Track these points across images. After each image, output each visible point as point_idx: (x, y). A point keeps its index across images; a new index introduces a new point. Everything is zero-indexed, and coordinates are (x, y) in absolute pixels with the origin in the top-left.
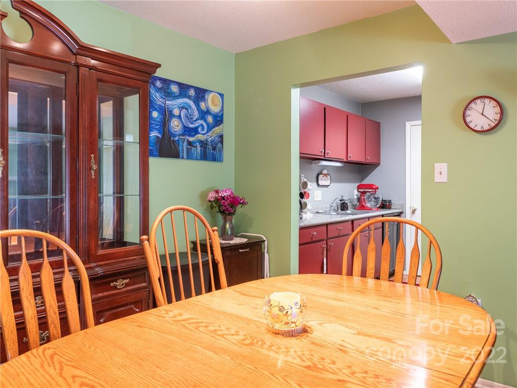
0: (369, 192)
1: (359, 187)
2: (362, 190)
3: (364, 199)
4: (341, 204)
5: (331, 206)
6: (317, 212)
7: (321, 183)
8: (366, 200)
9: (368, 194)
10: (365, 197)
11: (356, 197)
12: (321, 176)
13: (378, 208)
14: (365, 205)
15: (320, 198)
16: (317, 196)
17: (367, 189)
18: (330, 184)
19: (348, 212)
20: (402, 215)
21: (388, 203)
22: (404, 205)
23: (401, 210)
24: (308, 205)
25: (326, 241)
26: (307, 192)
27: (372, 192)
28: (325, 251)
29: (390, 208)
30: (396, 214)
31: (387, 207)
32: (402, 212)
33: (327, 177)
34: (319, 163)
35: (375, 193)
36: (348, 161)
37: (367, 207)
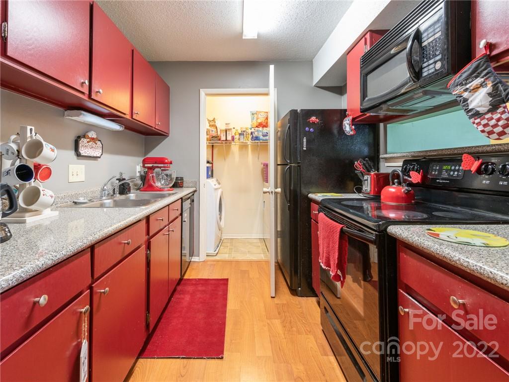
0: (160, 167)
1: (144, 162)
2: (151, 165)
3: (153, 176)
4: (120, 186)
5: (103, 190)
6: (75, 203)
7: (83, 151)
8: (155, 178)
9: (157, 170)
10: (154, 175)
11: (138, 174)
12: (83, 142)
13: (171, 188)
14: (154, 184)
15: (82, 177)
16: (75, 174)
17: (156, 163)
18: (102, 154)
19: (132, 196)
20: (196, 194)
21: (180, 181)
22: (198, 182)
23: (194, 189)
24: (44, 195)
25: (89, 290)
26: (43, 165)
27: (164, 167)
28: (85, 322)
29: (182, 187)
30: (191, 194)
31: (178, 185)
32: (195, 191)
33: (96, 144)
34: (78, 116)
35: (167, 169)
36: (133, 120)
37: (157, 187)
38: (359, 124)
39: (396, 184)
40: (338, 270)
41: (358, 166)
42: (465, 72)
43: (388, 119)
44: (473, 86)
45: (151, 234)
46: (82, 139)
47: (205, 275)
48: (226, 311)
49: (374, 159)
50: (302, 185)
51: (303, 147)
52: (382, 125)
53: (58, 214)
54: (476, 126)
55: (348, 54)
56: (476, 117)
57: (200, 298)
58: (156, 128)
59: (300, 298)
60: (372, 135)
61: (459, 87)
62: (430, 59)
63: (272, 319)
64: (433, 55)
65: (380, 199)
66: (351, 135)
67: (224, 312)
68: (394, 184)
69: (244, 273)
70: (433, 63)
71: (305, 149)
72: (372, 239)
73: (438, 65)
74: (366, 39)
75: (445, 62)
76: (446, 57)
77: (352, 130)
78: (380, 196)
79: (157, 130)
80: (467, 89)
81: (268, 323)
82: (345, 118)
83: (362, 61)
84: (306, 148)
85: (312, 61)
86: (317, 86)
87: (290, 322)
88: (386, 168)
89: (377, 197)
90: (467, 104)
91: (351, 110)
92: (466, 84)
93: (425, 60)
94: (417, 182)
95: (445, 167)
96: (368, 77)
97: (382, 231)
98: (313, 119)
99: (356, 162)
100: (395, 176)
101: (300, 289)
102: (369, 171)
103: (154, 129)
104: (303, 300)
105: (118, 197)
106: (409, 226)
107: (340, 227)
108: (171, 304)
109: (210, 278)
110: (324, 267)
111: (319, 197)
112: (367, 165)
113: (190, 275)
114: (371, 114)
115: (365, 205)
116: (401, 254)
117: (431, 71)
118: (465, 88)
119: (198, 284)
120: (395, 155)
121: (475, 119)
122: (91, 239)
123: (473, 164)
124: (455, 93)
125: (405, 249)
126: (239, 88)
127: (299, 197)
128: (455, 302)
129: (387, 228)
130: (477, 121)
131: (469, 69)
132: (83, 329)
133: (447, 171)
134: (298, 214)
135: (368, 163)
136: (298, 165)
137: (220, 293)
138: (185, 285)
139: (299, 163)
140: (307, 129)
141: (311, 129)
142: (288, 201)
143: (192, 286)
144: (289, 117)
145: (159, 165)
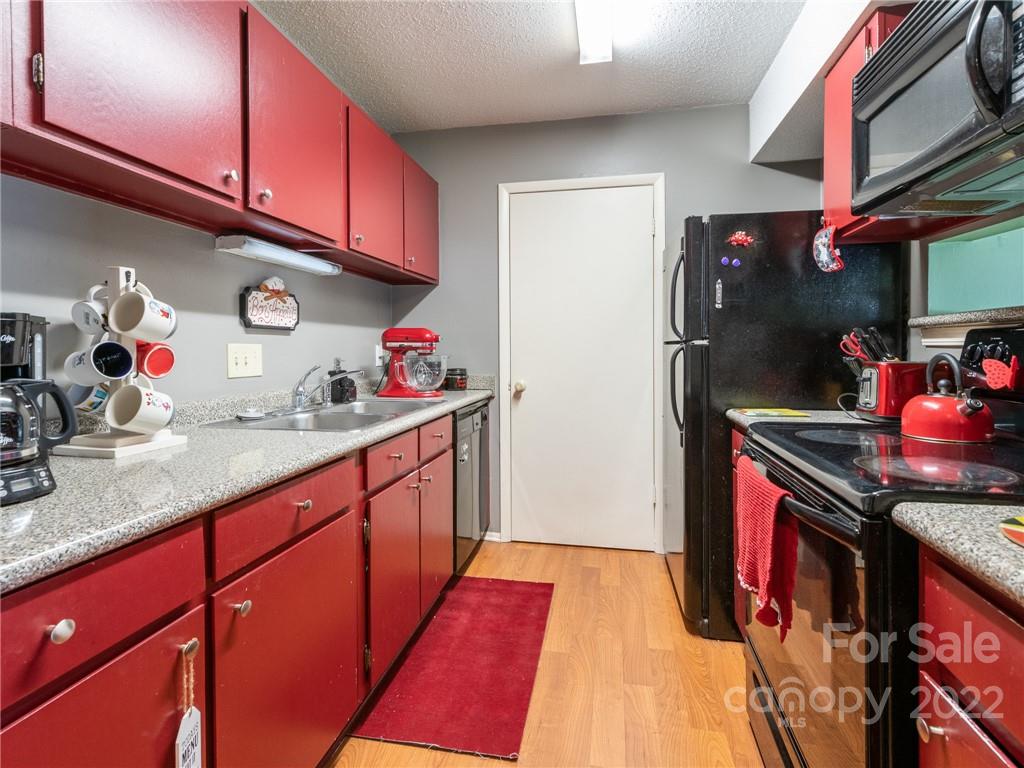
0: (415, 349)
1: (386, 338)
2: (398, 344)
3: (401, 367)
4: (334, 383)
5: (297, 393)
6: (240, 419)
7: (255, 317)
8: (406, 370)
9: (409, 354)
10: (404, 363)
11: (379, 363)
12: (254, 298)
13: (437, 390)
14: (403, 383)
15: (256, 368)
16: (241, 362)
17: (407, 340)
18: (297, 323)
19: (358, 406)
20: (492, 404)
21: (459, 377)
22: (496, 379)
23: (489, 393)
24: (149, 404)
25: (203, 605)
26: (156, 345)
27: (423, 348)
28: (188, 673)
29: (463, 388)
30: (480, 404)
31: (456, 386)
32: (490, 398)
33: (285, 302)
34: (240, 247)
35: (429, 351)
36: (351, 252)
37: (410, 388)
38: (856, 245)
39: (943, 391)
40: (773, 600)
41: (850, 345)
43: (933, 229)
45: (371, 488)
46: (254, 293)
47: (507, 572)
48: (538, 655)
49: (894, 329)
50: (713, 391)
51: (715, 303)
52: (915, 245)
53: (186, 442)
55: (826, 77)
57: (491, 621)
58: (407, 268)
59: (708, 641)
60: (890, 271)
63: (636, 684)
65: (900, 427)
66: (834, 272)
67: (535, 657)
68: (937, 390)
69: (590, 573)
71: (719, 306)
72: (852, 534)
74: (869, 31)
77: (833, 260)
78: (900, 419)
79: (409, 273)
81: (625, 693)
82: (818, 231)
83: (856, 85)
84: (722, 303)
85: (748, 106)
86: (759, 162)
88: (922, 351)
89: (891, 423)
91: (833, 212)
94: (999, 386)
96: (872, 123)
97: (879, 516)
98: (740, 235)
99: (845, 337)
100: (941, 369)
101: (706, 621)
102: (878, 359)
103: (404, 271)
104: (714, 647)
105: (331, 408)
106: (954, 506)
107: (779, 496)
108: (430, 628)
110: (744, 585)
111: (746, 416)
112: (873, 344)
113: (477, 569)
114: (881, 218)
115: (865, 441)
116: (926, 578)
119: (489, 591)
120: (947, 318)
122: (201, 499)
125: (940, 569)
126: (581, 176)
127: (705, 416)
129: (894, 506)
132: (185, 686)
134: (704, 455)
135: (875, 338)
136: (705, 342)
137: (533, 614)
138: (465, 590)
139: (706, 338)
140: (725, 260)
141: (734, 261)
142: (681, 427)
143: (478, 594)
144: (683, 235)
145: (414, 344)
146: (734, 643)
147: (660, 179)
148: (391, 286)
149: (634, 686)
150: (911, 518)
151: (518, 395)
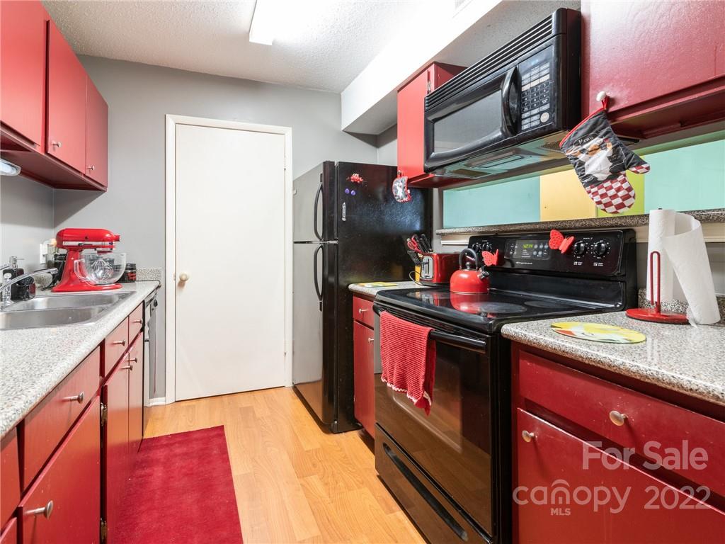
0: (95, 247)
1: (61, 236)
2: (76, 243)
3: (79, 264)
4: (14, 285)
8: (85, 267)
9: (86, 252)
10: (83, 260)
11: (41, 260)
13: (117, 283)
14: (82, 278)
17: (86, 239)
19: (39, 302)
20: (160, 291)
21: (131, 271)
22: (163, 271)
23: (157, 283)
27: (103, 247)
29: (134, 281)
30: (153, 294)
31: (130, 278)
32: (159, 287)
35: (109, 249)
36: (47, 157)
37: (89, 282)
38: (416, 188)
39: (468, 268)
40: (425, 392)
41: (412, 244)
42: (581, 129)
43: (446, 183)
44: (592, 146)
45: (106, 373)
50: (340, 273)
51: (342, 217)
52: (436, 191)
54: (592, 196)
55: (399, 91)
56: (593, 185)
57: (182, 467)
58: (87, 175)
59: (337, 435)
61: (574, 146)
62: (533, 108)
64: (538, 104)
65: (449, 288)
66: (406, 203)
68: (464, 267)
69: (247, 412)
70: (537, 114)
71: (344, 219)
72: (482, 345)
73: (545, 117)
74: (429, 73)
75: (555, 114)
76: (556, 108)
77: (406, 196)
78: (449, 284)
79: (87, 180)
80: (584, 150)
81: (302, 485)
82: (395, 178)
84: (346, 218)
85: (340, 95)
86: (347, 132)
87: (333, 475)
89: (444, 286)
90: (584, 168)
91: (405, 168)
92: (582, 144)
93: (526, 109)
94: (491, 264)
95: (525, 246)
96: (436, 124)
98: (355, 176)
99: (408, 240)
101: (336, 422)
103: (83, 177)
105: (10, 305)
107: (428, 331)
109: (191, 430)
110: (395, 388)
112: (423, 243)
113: (154, 430)
114: (436, 175)
115: (424, 296)
117: (533, 124)
118: (581, 148)
119: (172, 444)
120: (457, 230)
121: (592, 188)
123: (561, 242)
124: (571, 153)
128: (617, 418)
129: (501, 328)
130: (593, 190)
131: (586, 125)
133: (528, 250)
135: (424, 240)
136: (335, 242)
137: (215, 452)
138: (150, 450)
139: (336, 240)
140: (347, 191)
141: (352, 192)
142: (320, 297)
143: (162, 450)
144: (322, 172)
145: (94, 243)
146: (351, 432)
147: (289, 131)
148: (54, 189)
149: (305, 478)
150: (515, 332)
151: (182, 283)
